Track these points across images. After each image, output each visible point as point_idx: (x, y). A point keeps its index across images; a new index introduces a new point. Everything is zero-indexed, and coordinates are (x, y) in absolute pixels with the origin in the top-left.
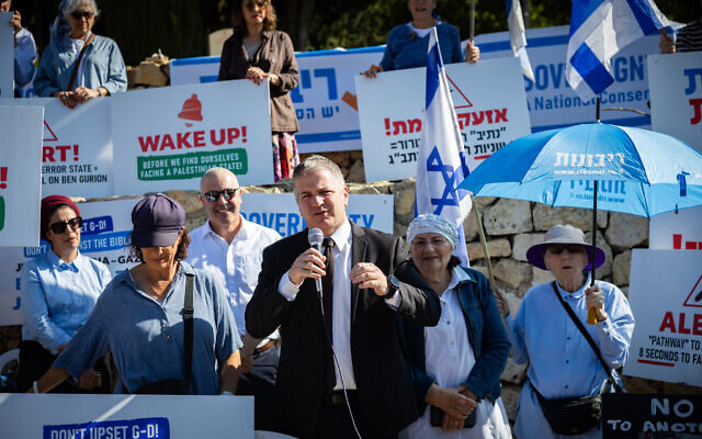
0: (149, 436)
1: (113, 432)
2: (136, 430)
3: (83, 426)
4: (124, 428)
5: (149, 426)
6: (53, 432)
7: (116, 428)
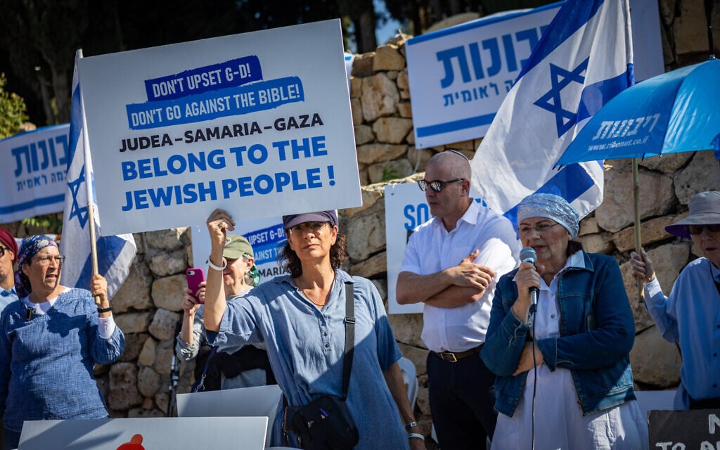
0: (242, 77)
1: (208, 78)
2: (229, 72)
3: (179, 76)
4: (218, 72)
5: (240, 66)
6: (154, 86)
7: (210, 73)
